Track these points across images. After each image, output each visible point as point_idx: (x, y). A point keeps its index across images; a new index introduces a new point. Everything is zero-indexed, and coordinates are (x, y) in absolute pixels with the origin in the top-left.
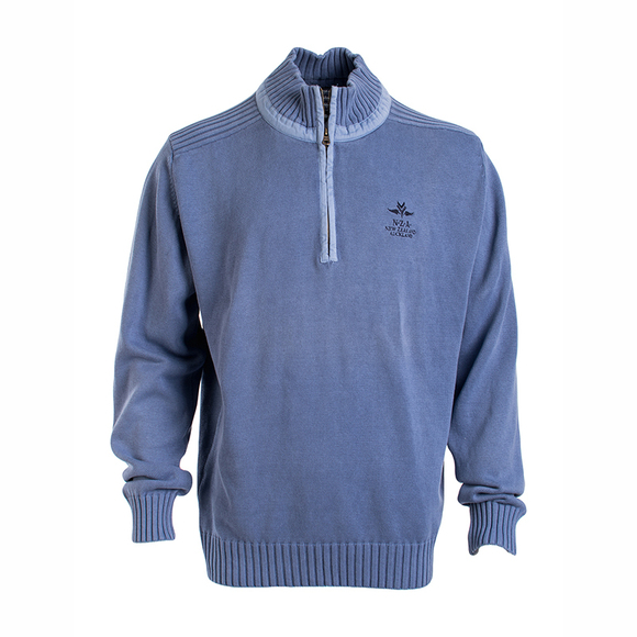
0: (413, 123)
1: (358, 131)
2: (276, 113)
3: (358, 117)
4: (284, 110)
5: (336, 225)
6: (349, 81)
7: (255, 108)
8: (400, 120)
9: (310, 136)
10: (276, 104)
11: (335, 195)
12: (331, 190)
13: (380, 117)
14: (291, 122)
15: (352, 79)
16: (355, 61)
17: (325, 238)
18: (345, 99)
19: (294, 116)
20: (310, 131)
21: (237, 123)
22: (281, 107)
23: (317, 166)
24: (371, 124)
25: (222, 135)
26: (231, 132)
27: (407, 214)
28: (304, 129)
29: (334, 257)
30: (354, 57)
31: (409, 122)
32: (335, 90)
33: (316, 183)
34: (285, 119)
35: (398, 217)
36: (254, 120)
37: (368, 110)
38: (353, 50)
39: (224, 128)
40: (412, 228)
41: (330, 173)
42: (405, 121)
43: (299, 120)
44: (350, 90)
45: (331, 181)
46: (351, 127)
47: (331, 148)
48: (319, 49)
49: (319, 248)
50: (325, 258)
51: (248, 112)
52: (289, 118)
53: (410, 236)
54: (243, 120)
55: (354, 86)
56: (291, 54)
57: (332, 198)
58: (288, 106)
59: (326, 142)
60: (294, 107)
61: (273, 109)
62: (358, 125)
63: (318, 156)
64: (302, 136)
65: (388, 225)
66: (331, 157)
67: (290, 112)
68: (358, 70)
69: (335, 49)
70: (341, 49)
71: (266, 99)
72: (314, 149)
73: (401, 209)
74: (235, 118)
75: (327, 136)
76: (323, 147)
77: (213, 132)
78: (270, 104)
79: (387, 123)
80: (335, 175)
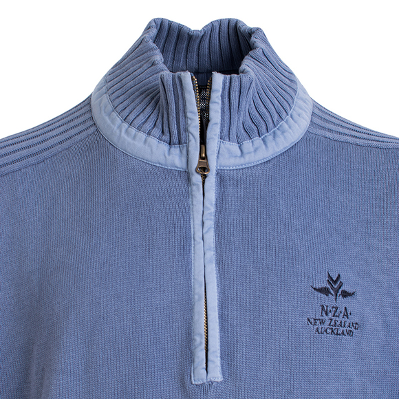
0: (350, 139)
1: (259, 152)
2: (118, 121)
3: (258, 126)
4: (132, 117)
5: (221, 317)
6: (243, 66)
7: (88, 116)
8: (328, 134)
9: (175, 159)
10: (121, 107)
11: (219, 262)
12: (211, 255)
13: (295, 129)
14: (142, 136)
15: (247, 64)
16: (253, 39)
17: (199, 340)
18: (235, 95)
19: (148, 126)
20: (176, 150)
21: (56, 140)
22: (127, 111)
23: (186, 211)
24: (280, 139)
25: (32, 160)
26: (46, 154)
27: (346, 294)
28: (165, 147)
29: (216, 374)
30: (251, 33)
31: (343, 138)
32: (218, 79)
33: (184, 242)
34: (133, 131)
35: (329, 301)
36: (84, 134)
37: (276, 117)
38: (249, 22)
39: (36, 149)
40: (353, 319)
41: (210, 223)
42: (336, 137)
43: (157, 132)
44: (245, 79)
45: (211, 237)
46: (247, 145)
47: (212, 179)
48: (195, 22)
49: (189, 357)
50: (199, 376)
51: (76, 122)
52: (139, 129)
53: (350, 333)
54: (66, 135)
55: (252, 74)
56: (148, 28)
57: (212, 269)
58: (139, 109)
59: (203, 170)
60: (148, 110)
61: (114, 114)
62: (258, 141)
63: (189, 194)
64: (162, 159)
65: (311, 316)
66: (212, 195)
67: (142, 118)
68: (257, 52)
69: (220, 21)
70: (229, 20)
71: (105, 99)
72: (181, 182)
73: (334, 287)
74: (54, 133)
75: (204, 158)
76: (197, 178)
77: (17, 155)
78: (110, 107)
79: (307, 138)
80: (219, 227)
